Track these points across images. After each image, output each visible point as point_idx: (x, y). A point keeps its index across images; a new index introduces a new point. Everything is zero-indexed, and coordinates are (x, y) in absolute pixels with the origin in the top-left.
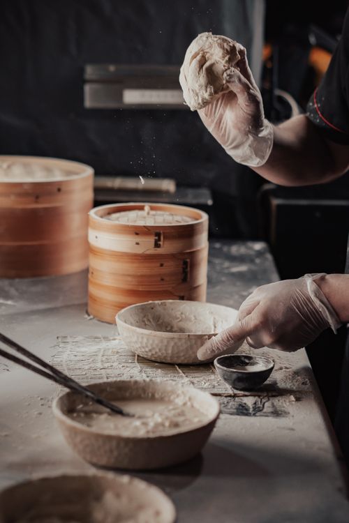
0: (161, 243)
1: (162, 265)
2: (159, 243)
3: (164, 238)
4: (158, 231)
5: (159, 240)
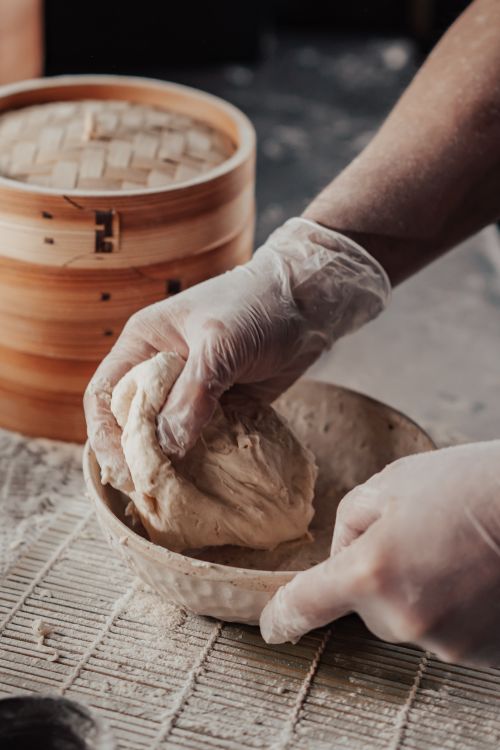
0: (114, 241)
1: (106, 297)
2: (108, 240)
3: (122, 228)
4: (104, 209)
5: (109, 233)
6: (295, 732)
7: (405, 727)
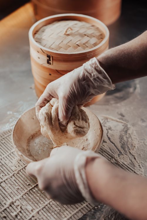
3: (53, 60)
4: (49, 54)
5: (50, 60)
6: (22, 196)
7: (47, 205)
